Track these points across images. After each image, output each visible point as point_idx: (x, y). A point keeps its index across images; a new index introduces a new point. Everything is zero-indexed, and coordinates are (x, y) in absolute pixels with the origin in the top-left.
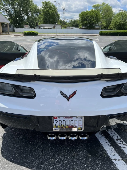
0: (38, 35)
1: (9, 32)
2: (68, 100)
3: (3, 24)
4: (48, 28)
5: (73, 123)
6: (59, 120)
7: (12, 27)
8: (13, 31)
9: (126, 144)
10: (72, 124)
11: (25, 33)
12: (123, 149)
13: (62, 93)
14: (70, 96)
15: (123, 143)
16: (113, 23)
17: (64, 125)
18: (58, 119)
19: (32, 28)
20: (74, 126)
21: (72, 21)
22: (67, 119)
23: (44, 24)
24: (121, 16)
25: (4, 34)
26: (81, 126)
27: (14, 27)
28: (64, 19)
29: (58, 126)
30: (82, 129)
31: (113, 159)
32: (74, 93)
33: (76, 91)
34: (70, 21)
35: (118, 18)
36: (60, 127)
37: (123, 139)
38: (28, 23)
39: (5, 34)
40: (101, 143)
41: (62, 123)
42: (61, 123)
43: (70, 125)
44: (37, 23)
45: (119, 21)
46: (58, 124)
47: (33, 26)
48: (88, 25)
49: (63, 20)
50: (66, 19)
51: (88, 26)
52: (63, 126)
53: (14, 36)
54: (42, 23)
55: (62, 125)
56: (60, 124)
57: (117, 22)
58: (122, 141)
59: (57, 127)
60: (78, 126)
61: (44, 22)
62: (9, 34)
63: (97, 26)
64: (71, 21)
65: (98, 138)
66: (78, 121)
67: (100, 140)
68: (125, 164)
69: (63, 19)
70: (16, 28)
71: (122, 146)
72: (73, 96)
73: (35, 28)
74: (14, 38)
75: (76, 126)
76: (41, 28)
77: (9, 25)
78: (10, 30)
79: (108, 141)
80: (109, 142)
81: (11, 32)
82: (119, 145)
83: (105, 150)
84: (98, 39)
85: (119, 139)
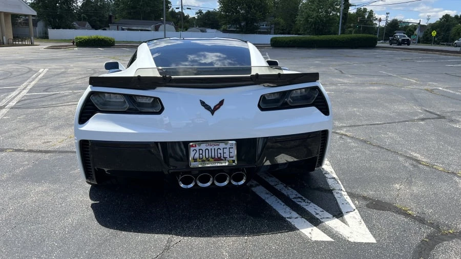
0: (114, 45)
1: (32, 38)
2: (213, 114)
3: (15, 17)
4: (140, 28)
5: (221, 153)
6: (199, 150)
7: (41, 24)
8: (45, 37)
9: (309, 201)
10: (219, 155)
11: (79, 42)
12: (305, 207)
13: (203, 103)
14: (215, 107)
15: (304, 201)
16: (300, 19)
17: (207, 157)
18: (197, 148)
19: (96, 29)
20: (222, 158)
21: (202, 13)
22: (211, 147)
23: (130, 19)
24: (318, 4)
25: (17, 43)
26: (233, 157)
27: (46, 26)
28: (182, 7)
29: (198, 160)
30: (234, 161)
31: (288, 218)
32: (221, 103)
33: (223, 100)
34: (197, 13)
35: (311, 8)
36: (201, 160)
37: (305, 197)
38: (84, 17)
39: (20, 43)
40: (268, 204)
41: (204, 154)
42: (202, 154)
43: (216, 157)
44: (110, 17)
45: (315, 14)
46: (197, 156)
47: (98, 23)
48: (243, 24)
49: (180, 10)
50: (188, 9)
51: (243, 26)
52: (205, 159)
53: (48, 48)
54: (124, 18)
55: (204, 157)
56: (201, 156)
57: (309, 16)
58: (304, 198)
59: (195, 160)
60: (228, 157)
61: (130, 14)
62: (32, 44)
63: (265, 27)
64: (200, 12)
65: (264, 198)
66: (228, 149)
67: (267, 201)
68: (306, 221)
69: (178, 8)
70: (53, 28)
71: (303, 204)
72: (219, 108)
73: (106, 30)
74: (49, 52)
75: (225, 158)
76: (123, 30)
77: (33, 19)
78: (35, 32)
79: (280, 201)
80: (283, 202)
81: (38, 38)
82: (299, 203)
83: (275, 210)
84: (268, 56)
85: (299, 198)
